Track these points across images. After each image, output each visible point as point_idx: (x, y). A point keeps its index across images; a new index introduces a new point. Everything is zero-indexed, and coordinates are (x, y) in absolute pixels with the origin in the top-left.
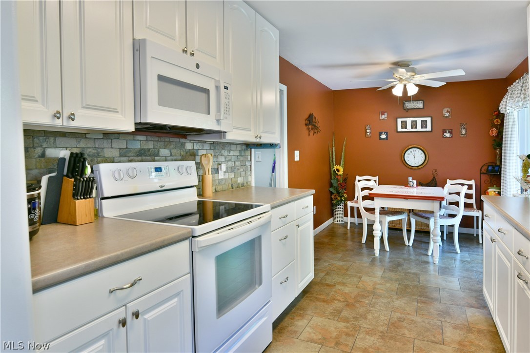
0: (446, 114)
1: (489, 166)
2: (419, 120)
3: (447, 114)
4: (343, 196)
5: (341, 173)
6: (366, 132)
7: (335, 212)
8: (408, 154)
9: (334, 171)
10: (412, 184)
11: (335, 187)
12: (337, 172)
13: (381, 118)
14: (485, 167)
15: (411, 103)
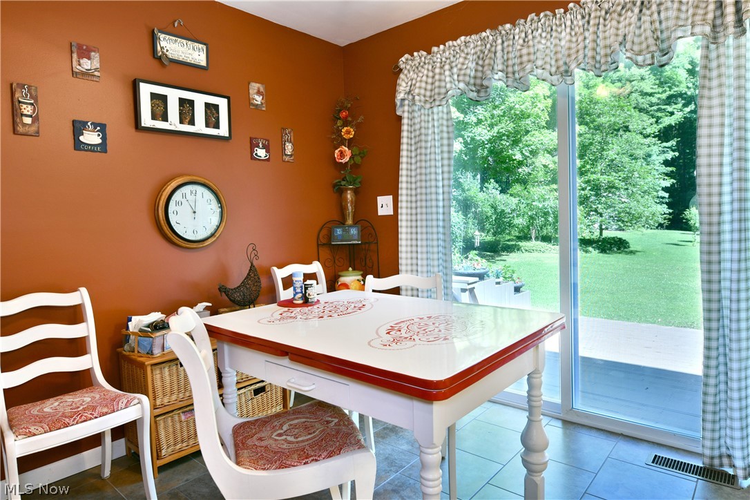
0: (257, 97)
1: (334, 228)
2: (200, 100)
6: (17, 114)
8: (177, 203)
13: (77, 67)
15: (176, 41)
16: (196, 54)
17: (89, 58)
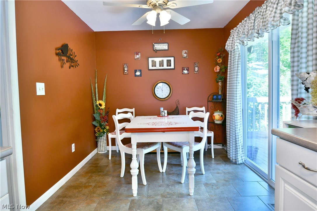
1: (214, 95)
2: (165, 60)
3: (185, 55)
4: (105, 128)
5: (103, 107)
6: (124, 70)
7: (99, 143)
8: (157, 88)
9: (97, 106)
10: (163, 113)
11: (97, 120)
12: (99, 107)
13: (136, 58)
14: (211, 97)
15: (159, 45)
16: (165, 47)
17: (138, 55)
